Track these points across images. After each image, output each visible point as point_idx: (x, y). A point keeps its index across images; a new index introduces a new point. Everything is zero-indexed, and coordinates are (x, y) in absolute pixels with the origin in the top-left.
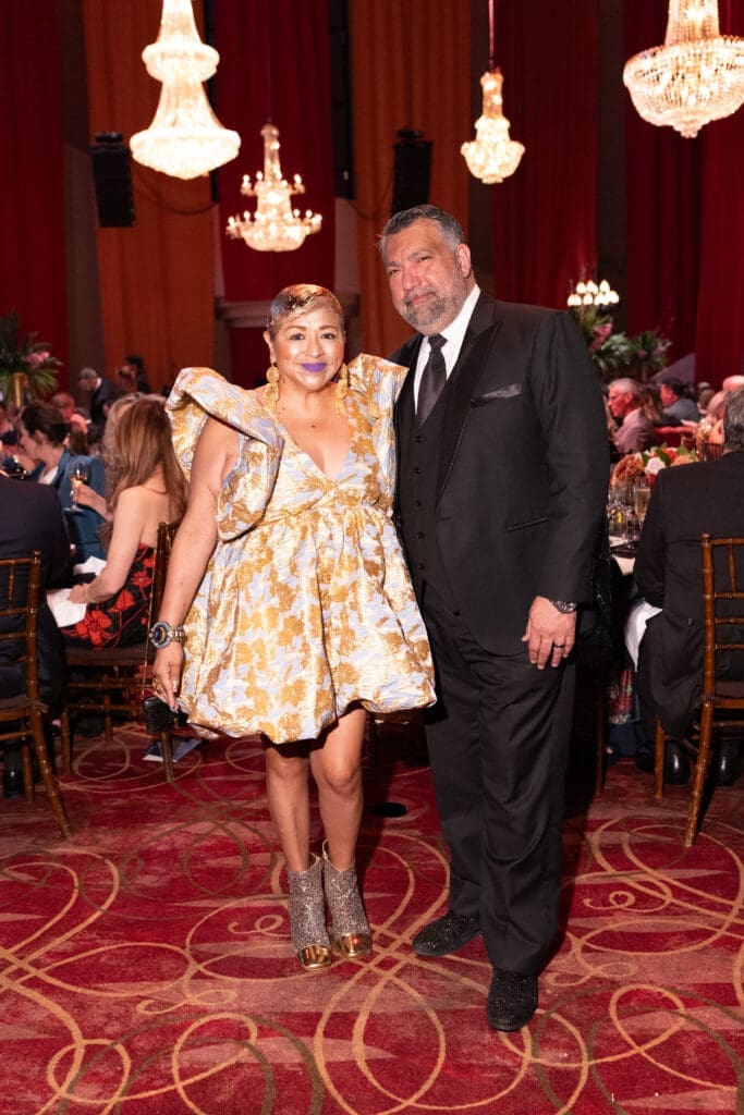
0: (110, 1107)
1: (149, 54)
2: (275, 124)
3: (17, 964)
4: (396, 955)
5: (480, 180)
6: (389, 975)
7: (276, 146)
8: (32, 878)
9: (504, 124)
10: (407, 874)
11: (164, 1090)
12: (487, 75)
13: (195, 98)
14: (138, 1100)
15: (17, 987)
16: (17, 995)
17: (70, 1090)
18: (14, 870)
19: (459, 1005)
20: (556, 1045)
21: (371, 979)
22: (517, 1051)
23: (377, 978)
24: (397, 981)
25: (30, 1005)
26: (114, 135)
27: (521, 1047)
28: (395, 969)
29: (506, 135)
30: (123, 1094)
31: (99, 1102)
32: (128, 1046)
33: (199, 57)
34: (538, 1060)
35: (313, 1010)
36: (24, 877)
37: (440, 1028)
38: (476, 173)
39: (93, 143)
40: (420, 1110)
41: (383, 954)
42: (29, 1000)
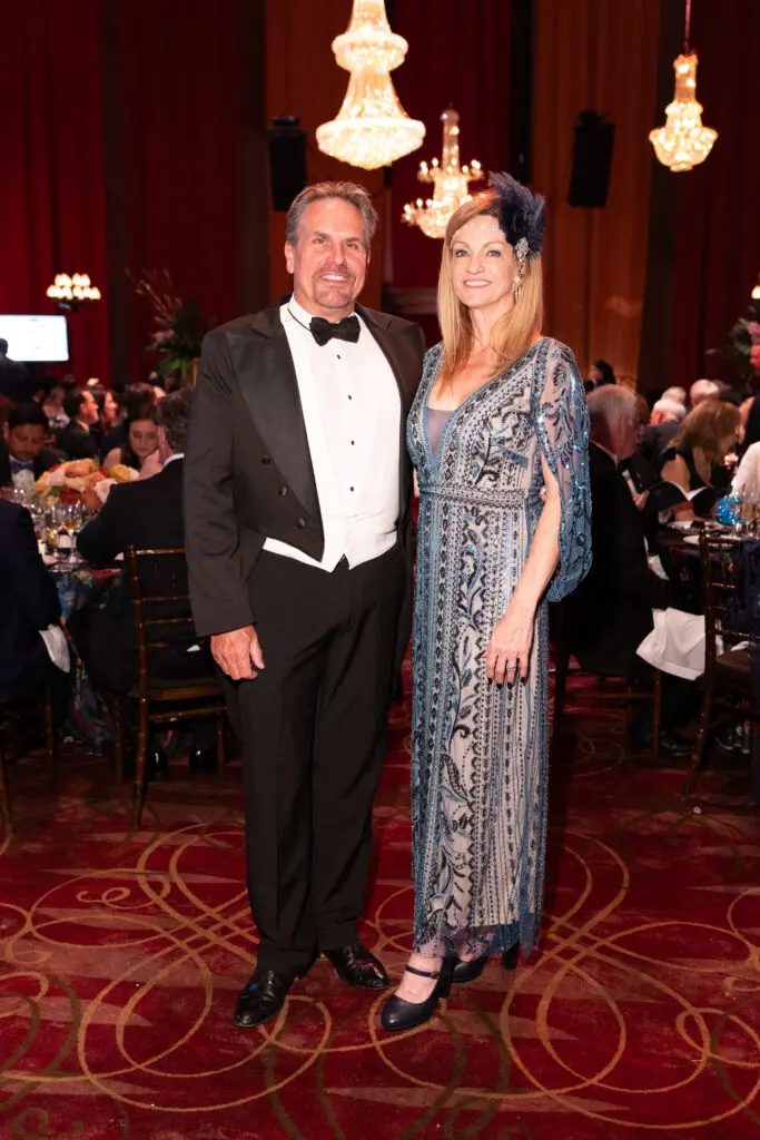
0: (315, 1057)
1: (339, 44)
2: (456, 108)
3: (223, 923)
4: (575, 946)
5: (668, 168)
6: (570, 964)
7: (455, 131)
8: (231, 846)
9: (695, 109)
10: (584, 872)
11: (364, 1046)
12: (681, 57)
13: (382, 89)
14: (339, 1053)
15: (223, 942)
16: (225, 950)
17: (278, 1038)
18: (213, 837)
19: (637, 998)
20: (733, 1044)
21: (552, 967)
22: (695, 1046)
23: (559, 966)
24: (577, 970)
25: (236, 960)
26: (291, 118)
27: (701, 1043)
28: (574, 960)
29: (698, 121)
30: (326, 1046)
31: (305, 1051)
32: (328, 1005)
33: (387, 47)
34: (716, 1057)
35: (498, 989)
36: (222, 844)
37: (620, 1018)
38: (664, 160)
39: (271, 127)
40: (602, 1089)
41: (563, 944)
42: (236, 956)
